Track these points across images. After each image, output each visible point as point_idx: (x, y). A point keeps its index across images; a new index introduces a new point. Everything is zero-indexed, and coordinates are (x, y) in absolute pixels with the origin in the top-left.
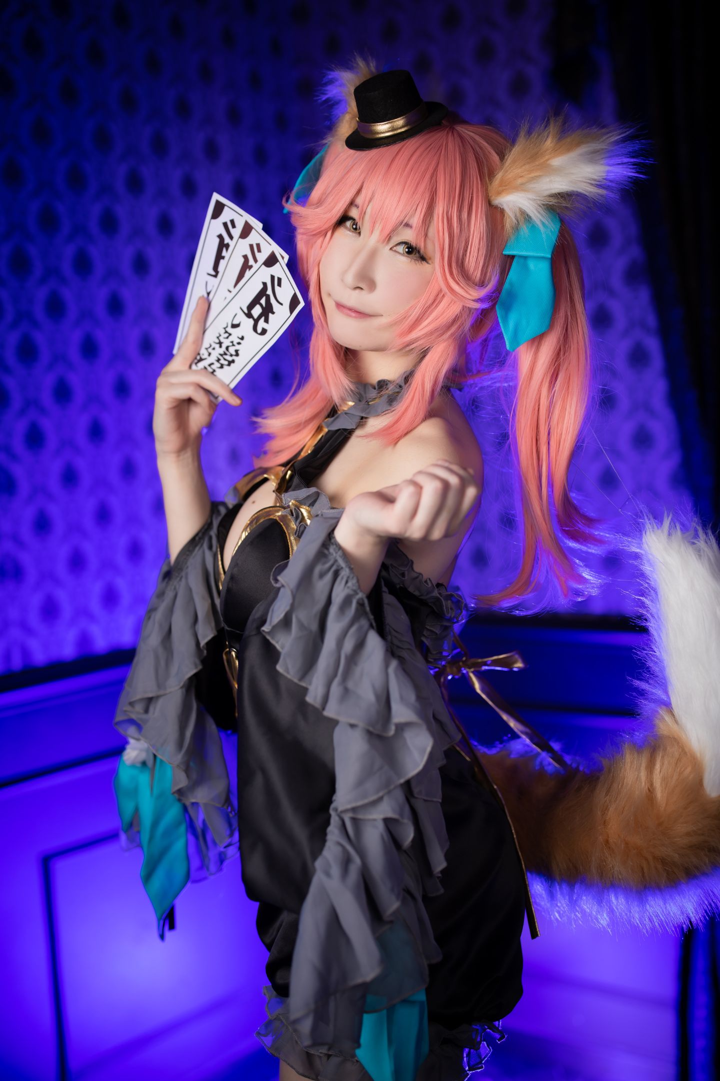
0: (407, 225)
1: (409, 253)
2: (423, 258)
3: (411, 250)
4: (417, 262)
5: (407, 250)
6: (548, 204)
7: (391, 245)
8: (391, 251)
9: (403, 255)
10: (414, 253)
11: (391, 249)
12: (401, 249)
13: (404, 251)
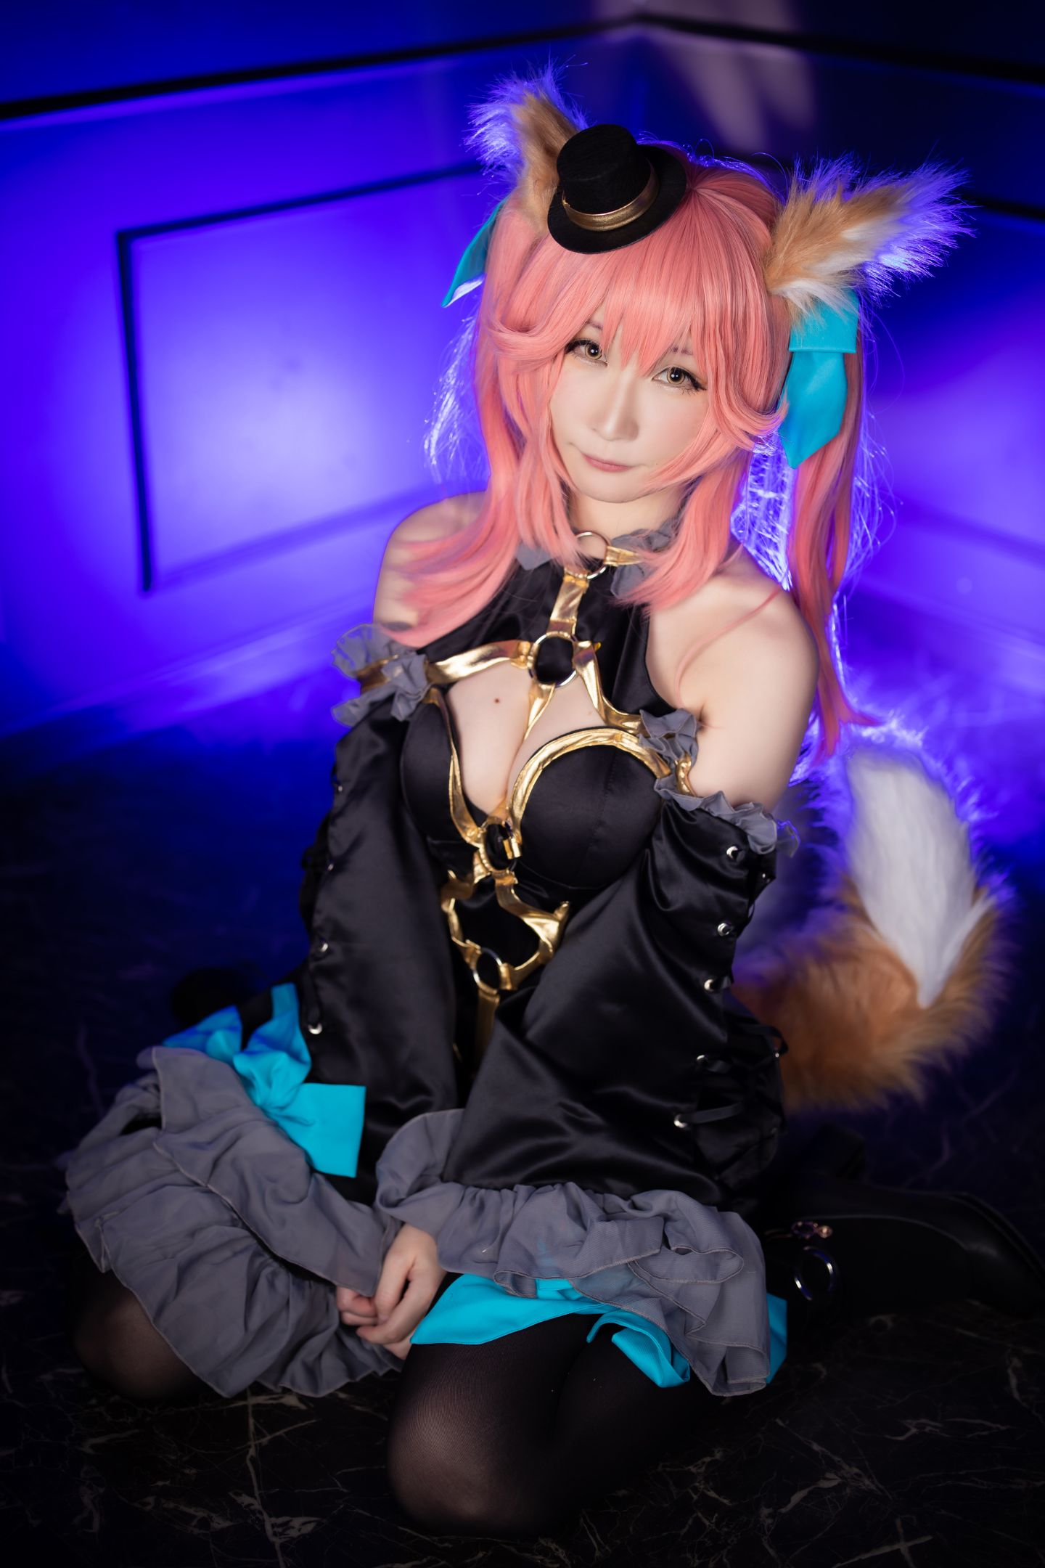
1: (675, 379)
2: (696, 385)
3: (678, 374)
4: (689, 390)
5: (673, 376)
7: (653, 376)
8: (655, 382)
9: (668, 384)
10: (683, 378)
11: (653, 379)
12: (664, 377)
13: (669, 379)
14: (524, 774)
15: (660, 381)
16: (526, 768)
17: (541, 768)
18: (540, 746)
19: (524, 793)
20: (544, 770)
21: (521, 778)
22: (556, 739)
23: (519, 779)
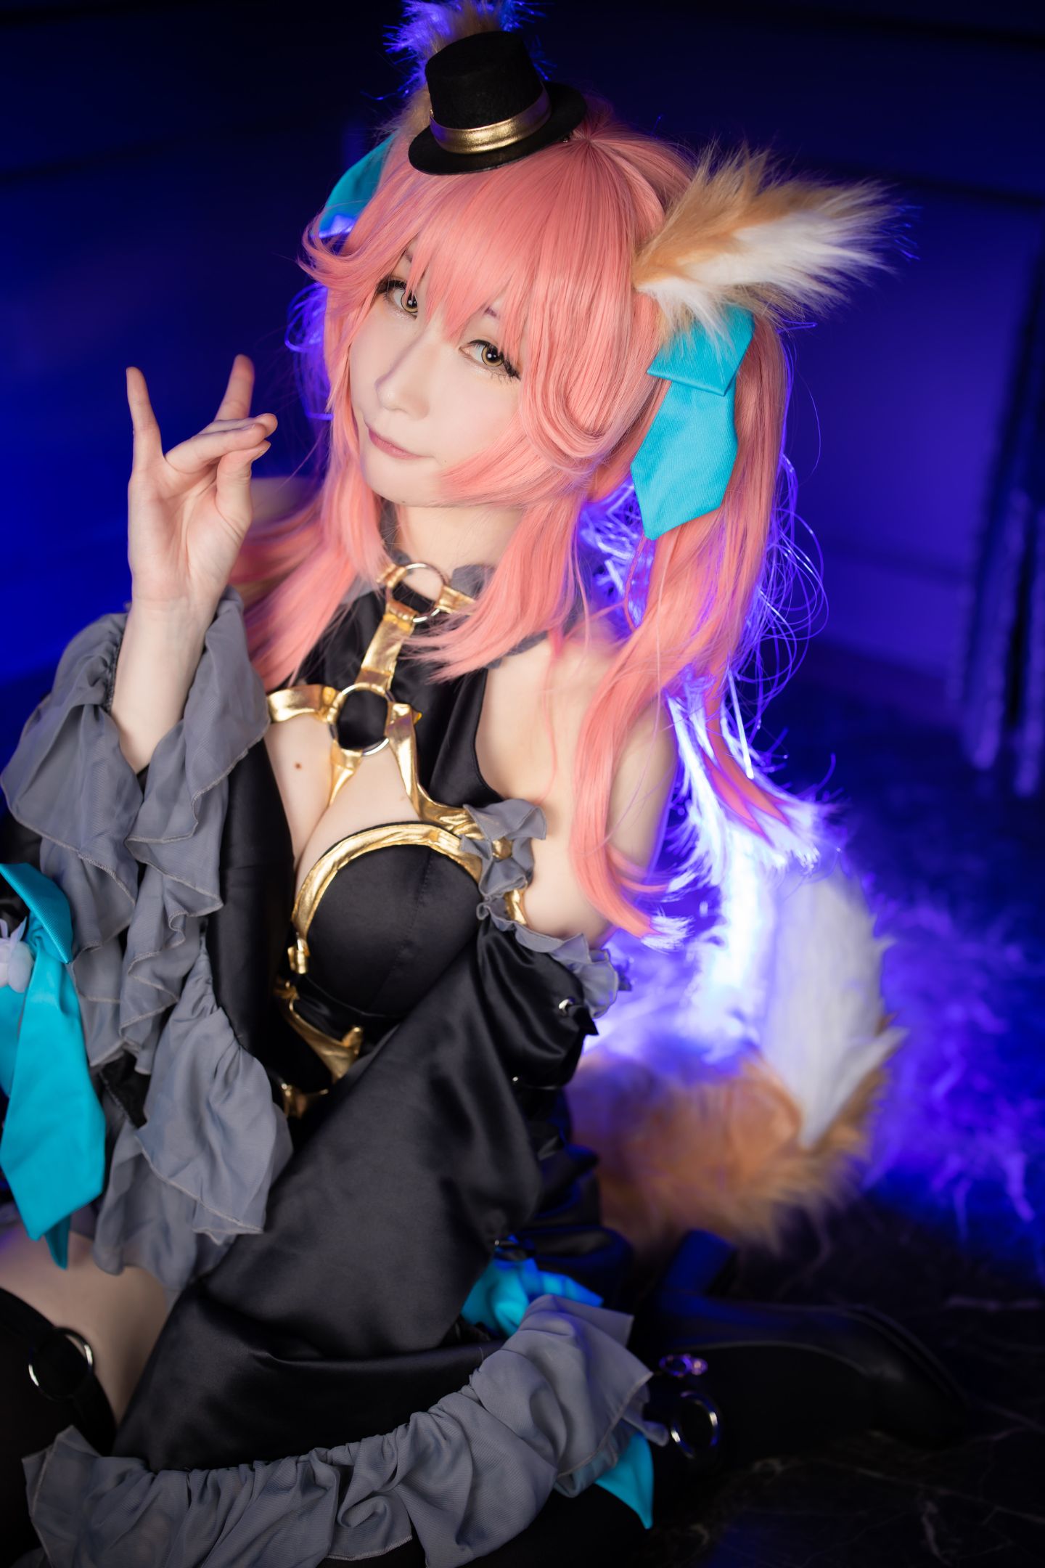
0: (489, 311)
1: (492, 360)
2: (513, 372)
3: (494, 355)
4: (502, 378)
5: (490, 356)
6: (727, 305)
7: (461, 344)
8: (461, 354)
11: (460, 349)
12: (478, 353)
13: (485, 358)
14: (315, 875)
15: (469, 357)
16: (318, 868)
17: (335, 868)
18: (336, 842)
19: (312, 899)
20: (340, 872)
21: (310, 880)
22: (356, 834)
23: (308, 881)
